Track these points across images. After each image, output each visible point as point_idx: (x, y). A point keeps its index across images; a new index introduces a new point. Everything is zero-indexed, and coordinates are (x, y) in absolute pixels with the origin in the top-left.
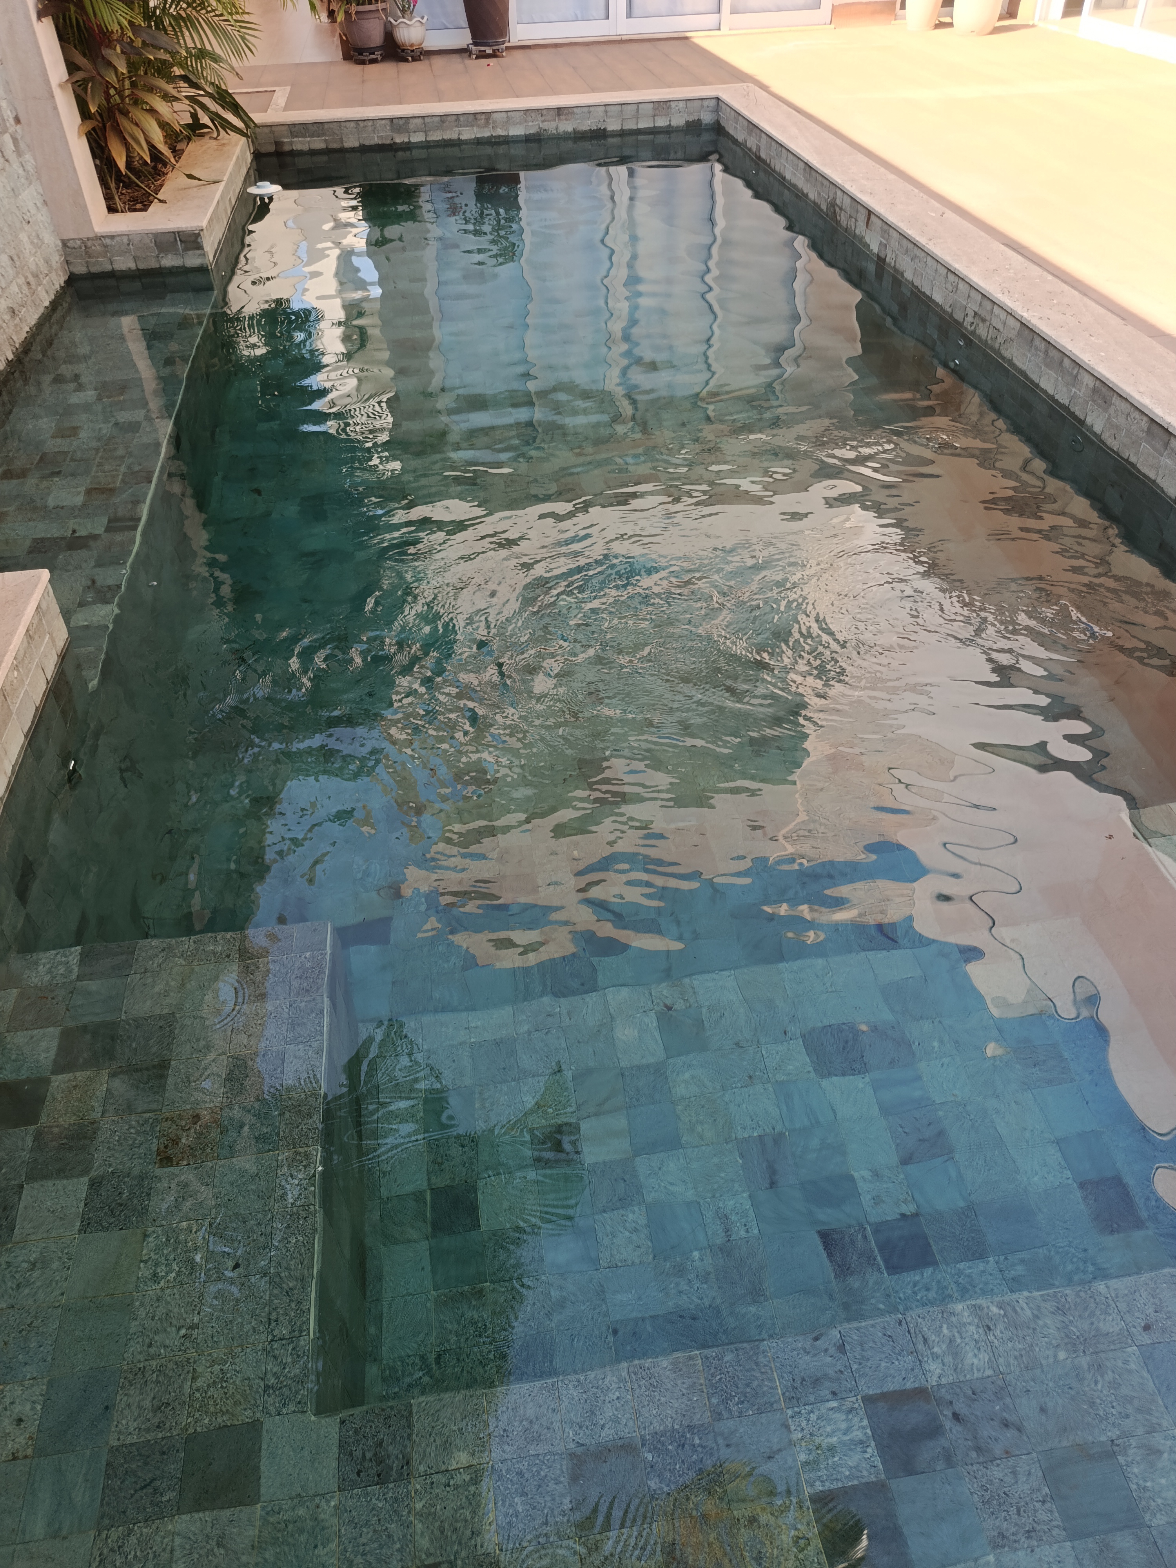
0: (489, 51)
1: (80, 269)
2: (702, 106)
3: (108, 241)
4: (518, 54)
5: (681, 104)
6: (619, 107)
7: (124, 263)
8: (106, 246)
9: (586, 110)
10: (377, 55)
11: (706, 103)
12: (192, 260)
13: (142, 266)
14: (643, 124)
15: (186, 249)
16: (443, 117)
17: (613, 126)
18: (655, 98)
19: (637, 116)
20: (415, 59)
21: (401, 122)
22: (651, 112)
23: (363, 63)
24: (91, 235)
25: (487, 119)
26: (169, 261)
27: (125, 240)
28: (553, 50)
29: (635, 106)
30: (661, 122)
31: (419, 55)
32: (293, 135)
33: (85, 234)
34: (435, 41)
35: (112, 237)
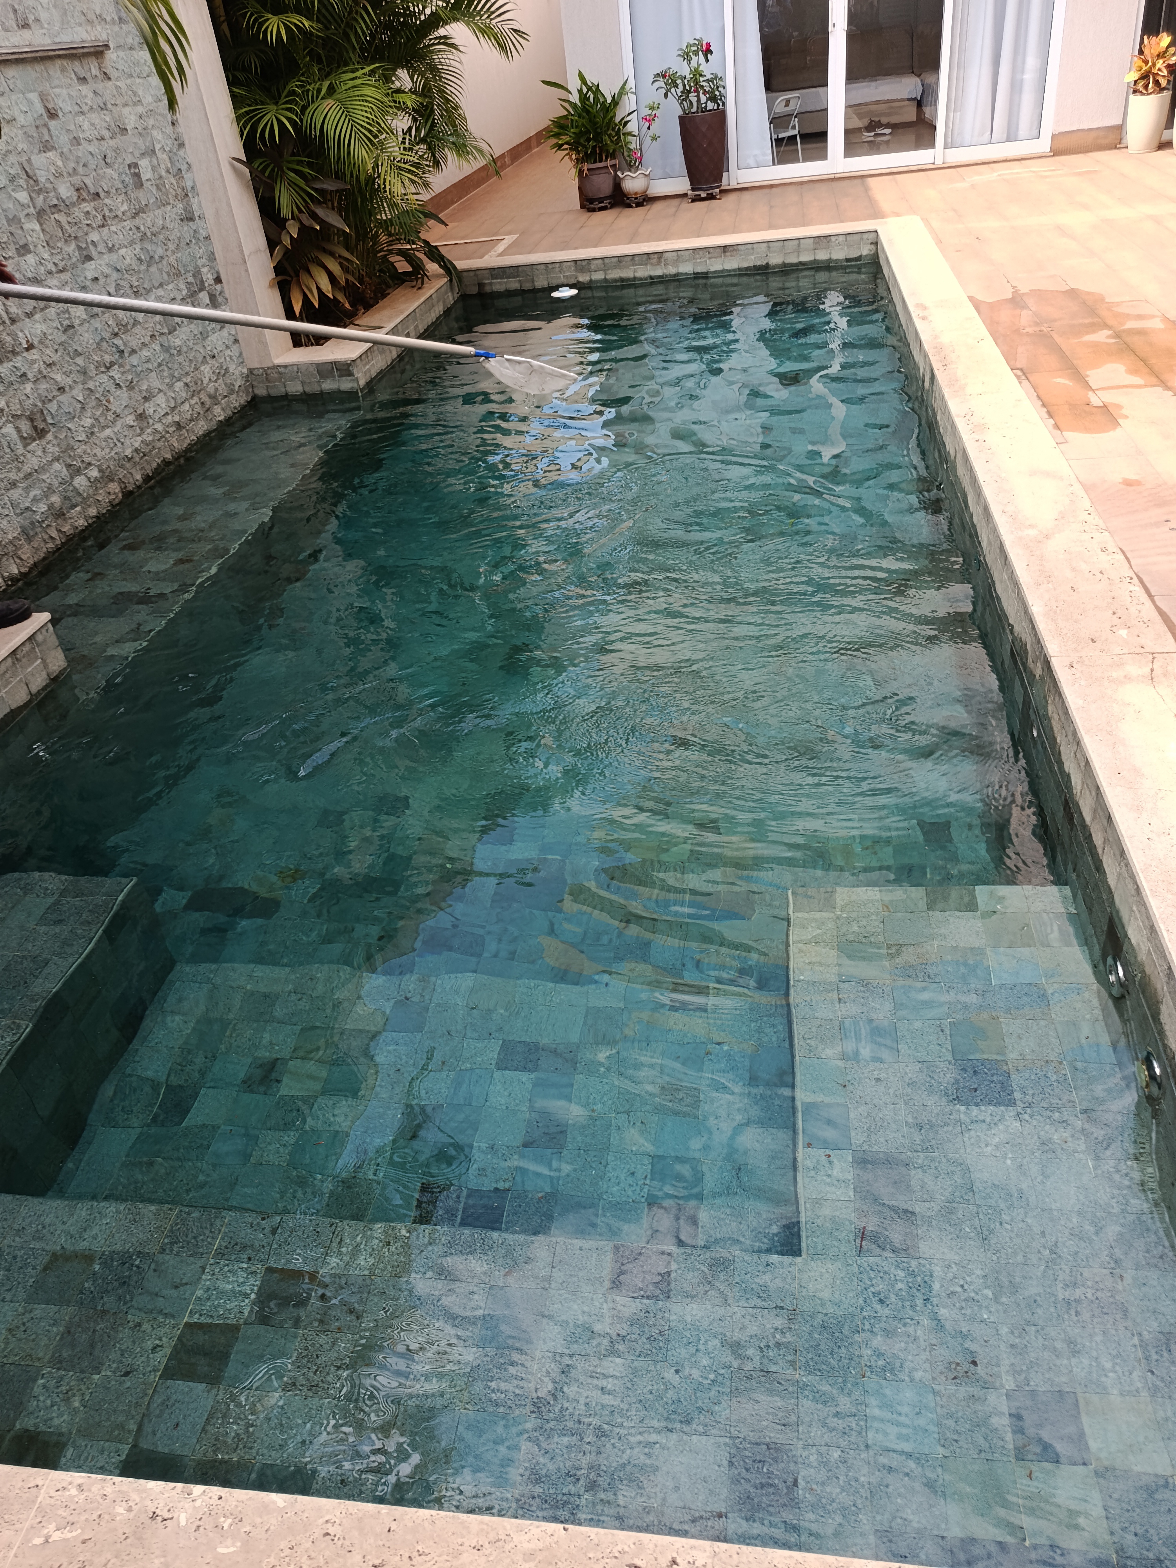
0: (703, 195)
1: (261, 391)
2: (862, 239)
3: (282, 370)
4: (732, 197)
5: (841, 238)
6: (781, 244)
7: (295, 388)
8: (280, 373)
9: (749, 246)
10: (606, 203)
11: (865, 236)
12: (346, 385)
13: (308, 389)
14: (805, 258)
15: (340, 376)
16: (621, 258)
17: (775, 260)
18: (816, 233)
19: (798, 251)
20: (639, 205)
21: (584, 263)
22: (812, 246)
23: (593, 210)
24: (270, 365)
25: (660, 258)
26: (328, 385)
27: (295, 369)
28: (767, 191)
29: (796, 242)
30: (822, 256)
31: (644, 200)
32: (493, 277)
33: (265, 365)
34: (660, 188)
35: (286, 367)
